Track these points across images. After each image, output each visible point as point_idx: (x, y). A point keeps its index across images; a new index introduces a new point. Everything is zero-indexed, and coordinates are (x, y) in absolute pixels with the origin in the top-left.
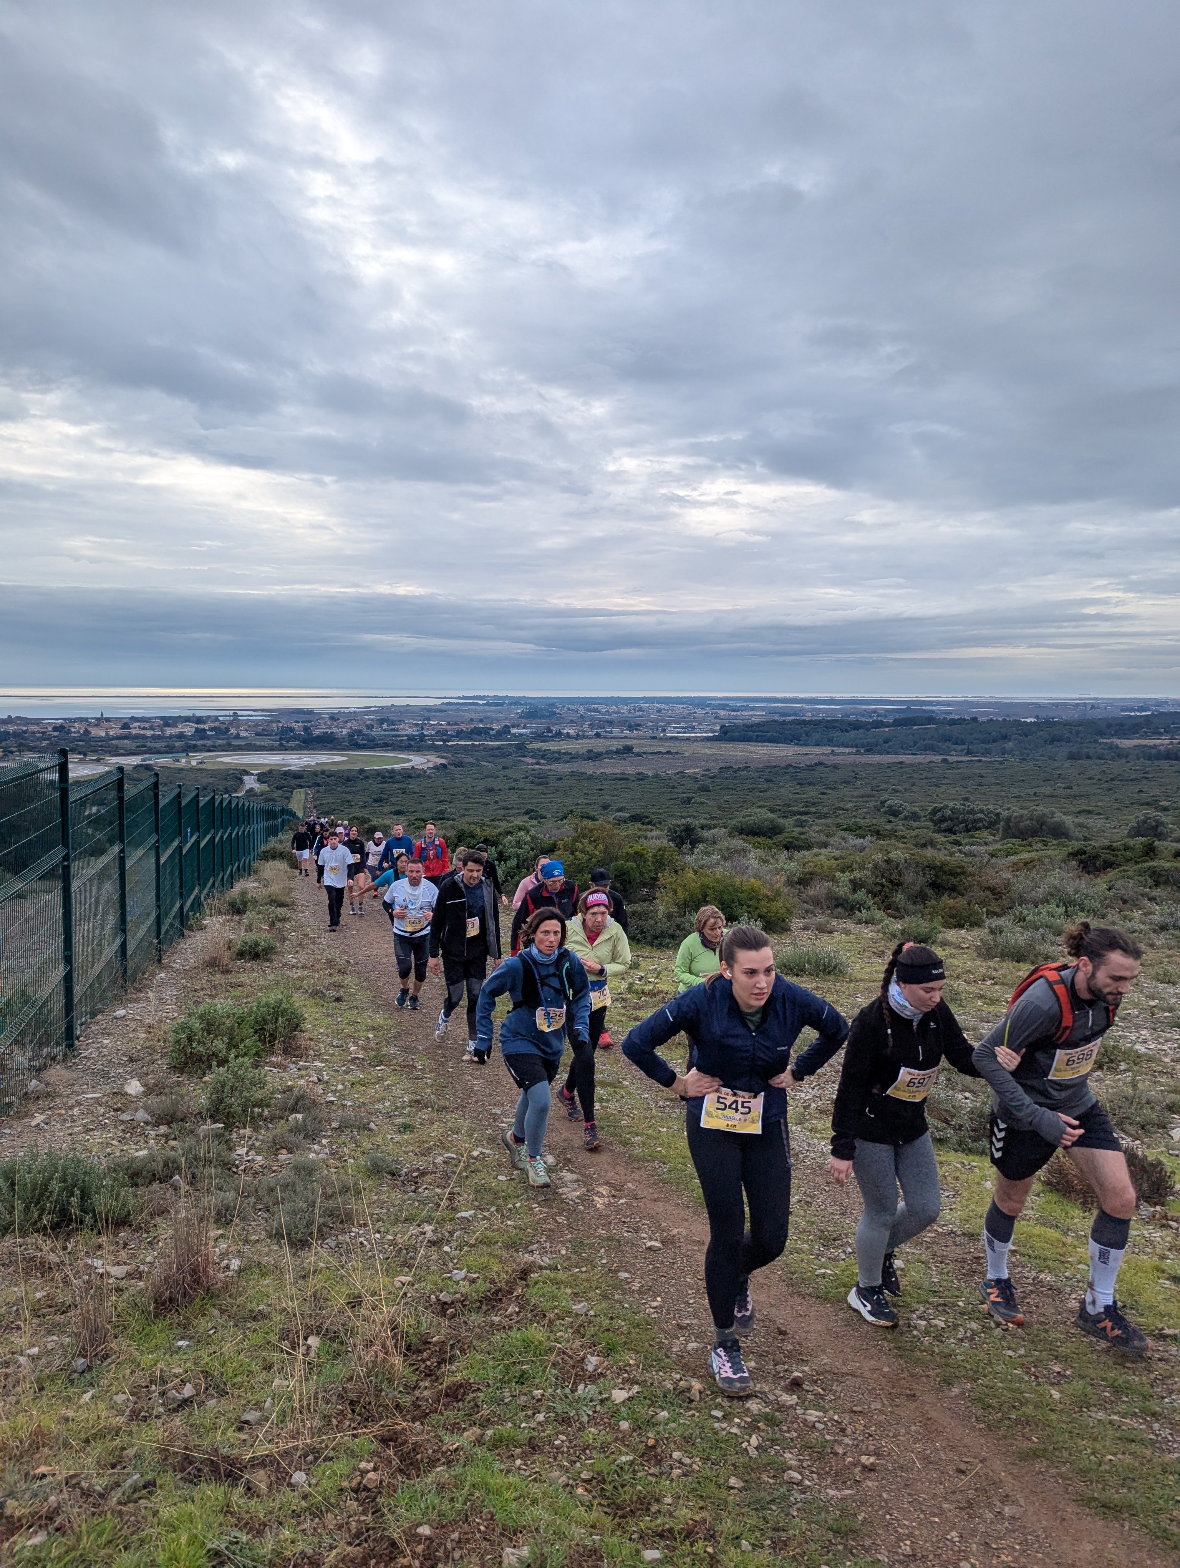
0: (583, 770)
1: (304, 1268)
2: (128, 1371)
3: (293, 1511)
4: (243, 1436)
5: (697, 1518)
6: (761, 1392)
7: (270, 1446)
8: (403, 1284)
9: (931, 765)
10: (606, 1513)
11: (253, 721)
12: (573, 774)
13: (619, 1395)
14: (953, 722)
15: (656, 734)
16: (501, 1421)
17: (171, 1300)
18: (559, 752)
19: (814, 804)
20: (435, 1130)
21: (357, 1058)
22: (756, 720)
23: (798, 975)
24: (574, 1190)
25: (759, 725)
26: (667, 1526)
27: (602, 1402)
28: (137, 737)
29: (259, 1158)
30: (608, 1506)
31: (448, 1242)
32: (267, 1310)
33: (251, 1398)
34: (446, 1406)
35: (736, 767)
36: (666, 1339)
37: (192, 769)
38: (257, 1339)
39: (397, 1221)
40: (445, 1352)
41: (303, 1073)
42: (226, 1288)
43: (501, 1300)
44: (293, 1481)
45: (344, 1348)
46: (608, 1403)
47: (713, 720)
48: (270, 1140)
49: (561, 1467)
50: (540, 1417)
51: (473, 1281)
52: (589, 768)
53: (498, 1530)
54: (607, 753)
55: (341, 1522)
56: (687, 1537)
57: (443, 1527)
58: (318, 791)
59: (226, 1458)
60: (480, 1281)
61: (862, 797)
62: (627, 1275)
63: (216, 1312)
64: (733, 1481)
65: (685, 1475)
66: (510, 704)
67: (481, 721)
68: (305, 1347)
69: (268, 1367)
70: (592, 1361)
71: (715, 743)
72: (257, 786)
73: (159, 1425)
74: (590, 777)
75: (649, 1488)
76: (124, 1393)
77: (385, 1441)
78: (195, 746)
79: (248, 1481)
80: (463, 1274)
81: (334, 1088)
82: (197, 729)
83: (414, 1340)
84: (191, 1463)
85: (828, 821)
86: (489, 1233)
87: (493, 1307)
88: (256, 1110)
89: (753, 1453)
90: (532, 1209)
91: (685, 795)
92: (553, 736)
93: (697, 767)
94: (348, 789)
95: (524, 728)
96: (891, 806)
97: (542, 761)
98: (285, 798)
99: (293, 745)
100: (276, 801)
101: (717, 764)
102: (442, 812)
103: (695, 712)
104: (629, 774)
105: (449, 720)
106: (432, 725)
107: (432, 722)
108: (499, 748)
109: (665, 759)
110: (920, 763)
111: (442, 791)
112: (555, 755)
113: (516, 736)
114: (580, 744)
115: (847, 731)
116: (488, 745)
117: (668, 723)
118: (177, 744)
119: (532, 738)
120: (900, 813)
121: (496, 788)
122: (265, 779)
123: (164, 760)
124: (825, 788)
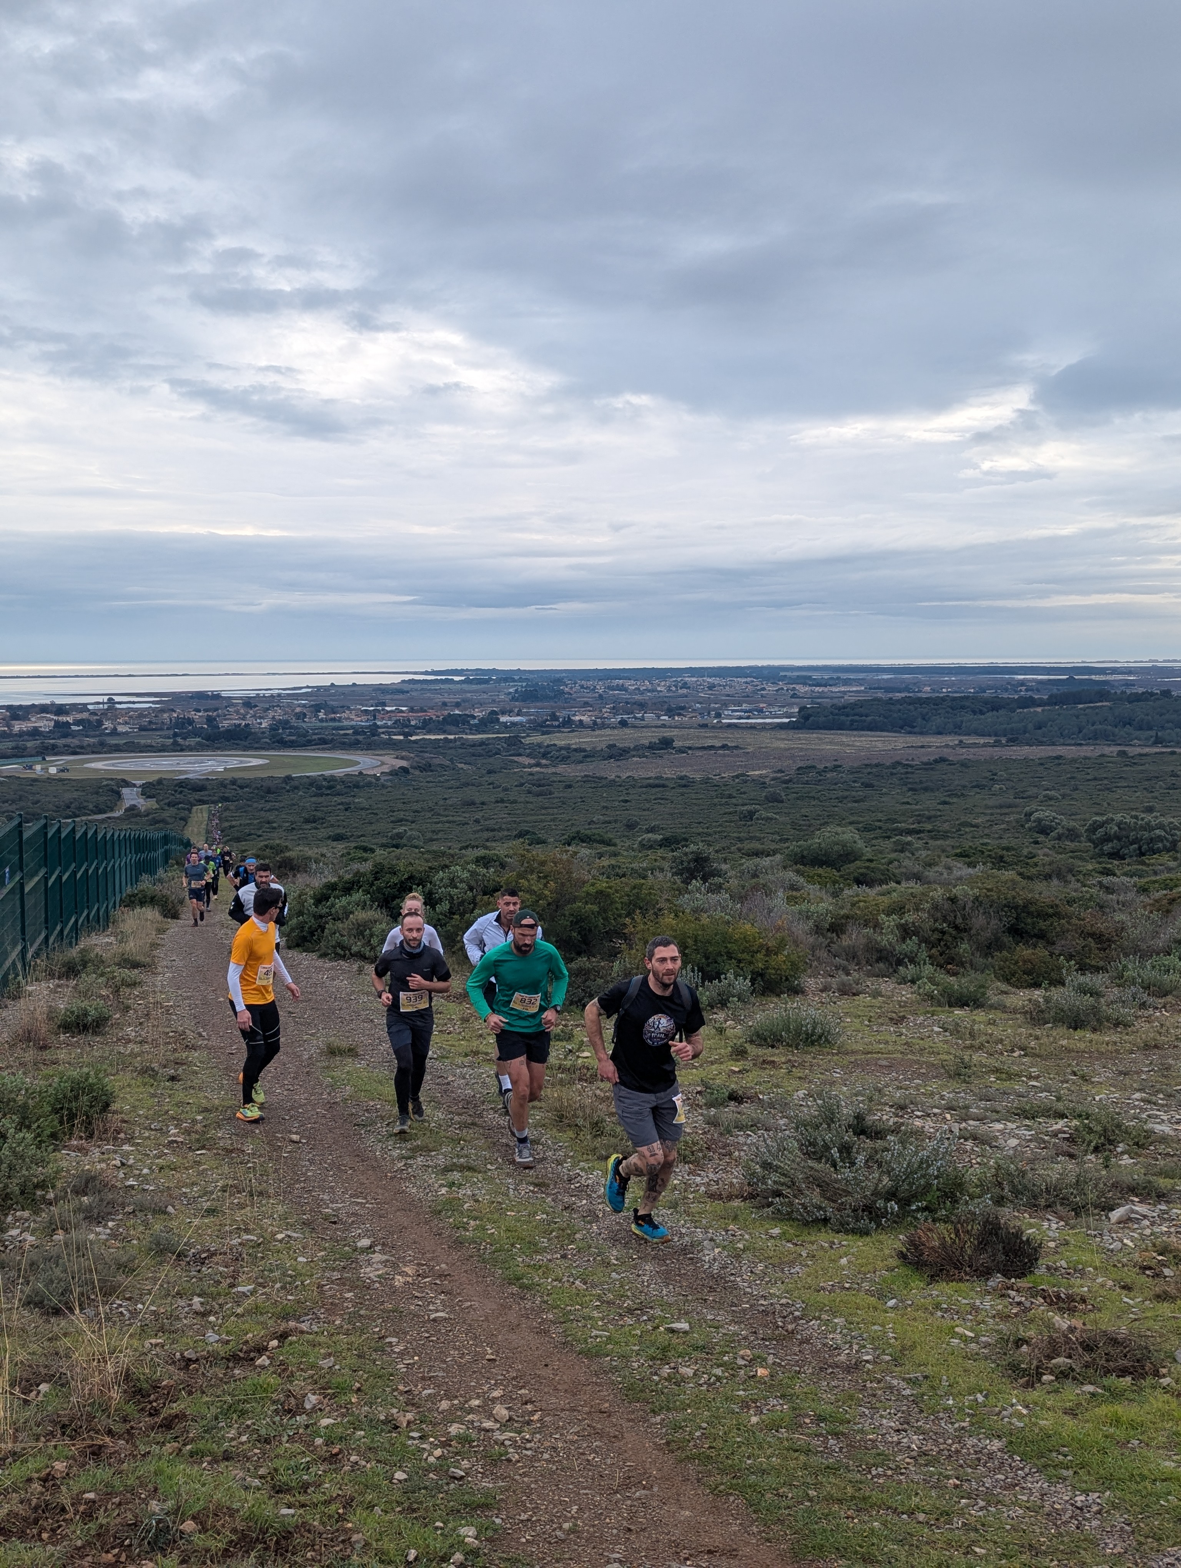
0: (603, 774)
9: (1102, 760)
11: (136, 710)
12: (586, 779)
14: (1136, 698)
15: (706, 720)
18: (567, 748)
19: (929, 818)
22: (852, 699)
25: (854, 705)
35: (821, 767)
37: (50, 780)
47: (789, 700)
52: (611, 771)
54: (636, 748)
58: (226, 809)
61: (1001, 807)
66: (499, 681)
71: (791, 732)
72: (143, 804)
74: (612, 784)
78: (54, 746)
82: (57, 724)
91: (745, 808)
92: (559, 726)
93: (766, 767)
94: (268, 806)
95: (518, 715)
96: (1039, 820)
97: (544, 762)
98: (181, 819)
99: (193, 744)
100: (168, 823)
101: (794, 762)
102: (400, 836)
103: (764, 689)
104: (667, 779)
105: (412, 704)
106: (388, 712)
107: (388, 709)
108: (482, 743)
109: (720, 755)
110: (1086, 758)
111: (401, 806)
112: (563, 752)
113: (506, 727)
114: (596, 736)
115: (982, 713)
116: (467, 739)
117: (725, 705)
118: (29, 744)
119: (530, 728)
120: (1052, 829)
121: (478, 801)
122: (153, 792)
123: (12, 767)
124: (948, 796)
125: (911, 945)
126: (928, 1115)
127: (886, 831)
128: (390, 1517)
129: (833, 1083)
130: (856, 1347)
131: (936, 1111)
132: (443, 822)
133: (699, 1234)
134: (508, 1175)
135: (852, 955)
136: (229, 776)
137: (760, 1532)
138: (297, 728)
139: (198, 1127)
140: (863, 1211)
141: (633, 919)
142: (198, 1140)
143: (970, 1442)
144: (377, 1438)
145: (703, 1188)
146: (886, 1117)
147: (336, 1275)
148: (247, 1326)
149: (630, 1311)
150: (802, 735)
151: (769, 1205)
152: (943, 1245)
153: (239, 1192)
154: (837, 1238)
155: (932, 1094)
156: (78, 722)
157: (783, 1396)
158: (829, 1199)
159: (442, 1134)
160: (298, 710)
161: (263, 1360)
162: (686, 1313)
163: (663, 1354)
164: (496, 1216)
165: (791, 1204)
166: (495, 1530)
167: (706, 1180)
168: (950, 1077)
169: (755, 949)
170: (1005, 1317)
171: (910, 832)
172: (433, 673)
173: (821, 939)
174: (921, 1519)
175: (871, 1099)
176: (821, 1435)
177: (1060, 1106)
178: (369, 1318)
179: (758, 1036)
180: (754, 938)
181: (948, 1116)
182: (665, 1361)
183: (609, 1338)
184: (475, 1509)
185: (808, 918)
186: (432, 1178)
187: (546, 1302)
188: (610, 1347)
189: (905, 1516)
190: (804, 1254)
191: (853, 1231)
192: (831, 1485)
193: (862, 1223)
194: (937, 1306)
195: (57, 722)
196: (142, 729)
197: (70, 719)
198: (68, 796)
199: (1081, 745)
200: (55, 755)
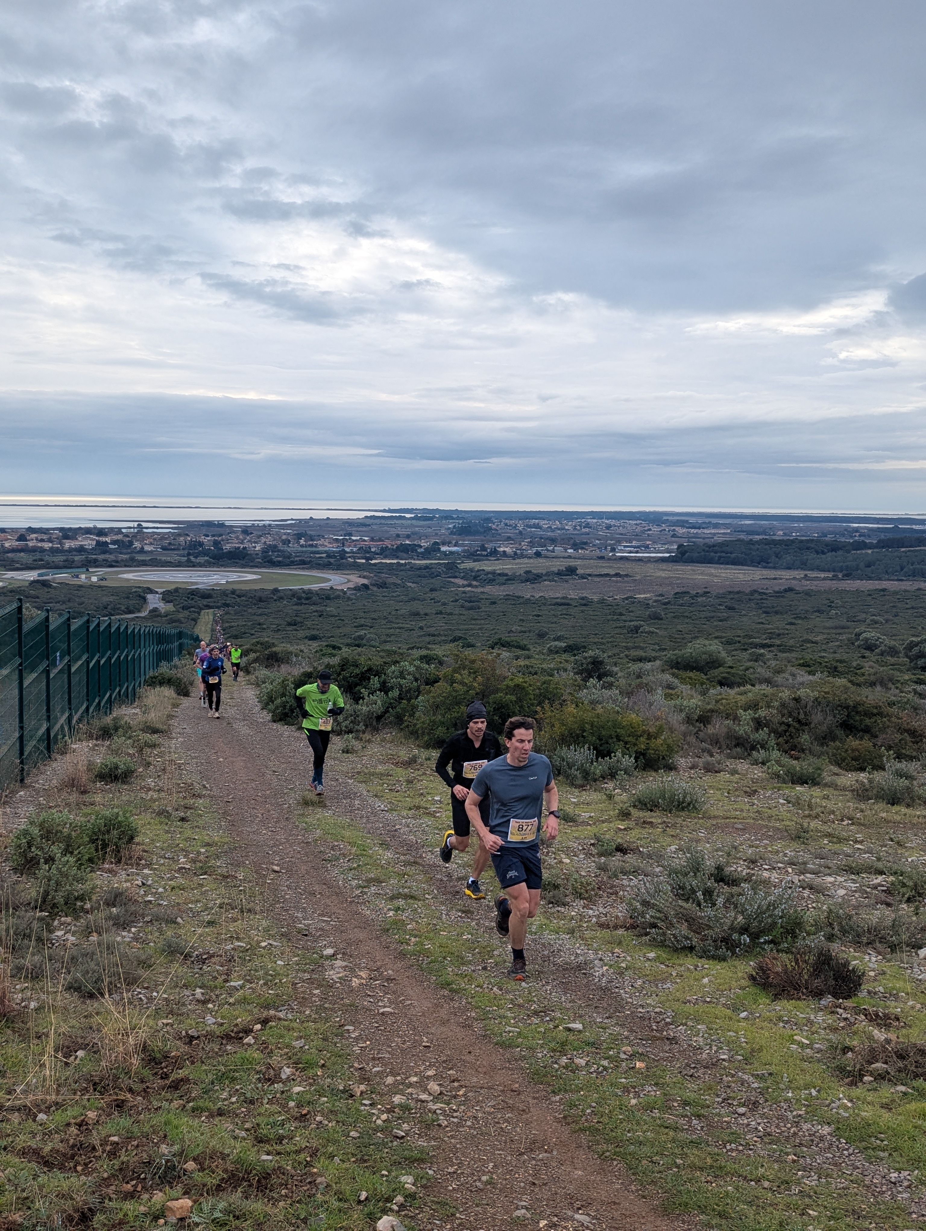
0: (520, 594)
11: (159, 534)
12: (507, 598)
15: (603, 553)
18: (493, 573)
19: (779, 635)
22: (720, 539)
28: (34, 550)
35: (694, 592)
37: (92, 586)
47: (670, 539)
52: (527, 591)
54: (547, 574)
58: (227, 613)
61: (836, 628)
66: (441, 518)
67: (408, 537)
71: (671, 564)
72: (163, 607)
74: (528, 602)
78: (96, 561)
85: (794, 655)
91: (632, 623)
92: (487, 556)
93: (649, 592)
94: (260, 611)
95: (455, 546)
96: (867, 640)
97: (474, 583)
98: (192, 619)
99: (202, 561)
100: (182, 623)
101: (673, 588)
102: (360, 638)
103: (650, 530)
104: (571, 599)
105: (373, 535)
106: (354, 541)
107: (354, 538)
108: (427, 567)
109: (613, 581)
110: (906, 591)
111: (363, 614)
112: (490, 576)
113: (446, 555)
114: (516, 564)
115: (823, 553)
116: (415, 564)
117: (619, 541)
118: (76, 558)
119: (464, 557)
120: (877, 647)
121: (422, 612)
122: (171, 598)
123: (63, 576)
124: (795, 618)
125: (763, 734)
126: (774, 868)
127: (744, 645)
128: (346, 1165)
129: (698, 841)
130: (714, 1048)
131: (780, 865)
132: (395, 628)
133: (591, 955)
134: (442, 903)
135: (715, 741)
136: (230, 587)
137: (637, 1190)
138: (283, 551)
139: (202, 857)
140: (721, 941)
141: (543, 707)
142: (202, 867)
143: (805, 1126)
144: (337, 1104)
145: (594, 919)
146: (740, 869)
147: (307, 976)
148: (237, 1012)
149: (536, 1013)
150: (680, 567)
151: (647, 934)
152: (786, 971)
153: (233, 909)
154: (701, 962)
155: (777, 852)
156: (114, 543)
157: (656, 1084)
158: (694, 932)
159: (391, 869)
160: (284, 537)
161: (249, 1040)
162: (581, 1016)
163: (562, 1048)
164: (432, 935)
165: (664, 934)
166: (428, 1180)
167: (597, 913)
168: (792, 839)
169: (639, 734)
170: (835, 1030)
171: (763, 646)
173: (691, 728)
174: (766, 1186)
175: (729, 854)
176: (686, 1116)
177: (880, 865)
178: (332, 1010)
179: (640, 802)
180: (639, 725)
181: (790, 870)
182: (563, 1053)
183: (519, 1033)
184: (413, 1162)
185: (681, 711)
186: (382, 904)
187: (470, 1003)
188: (520, 1040)
189: (753, 1183)
190: (674, 974)
191: (714, 958)
192: (694, 1156)
193: (720, 952)
194: (780, 1019)
195: (98, 542)
196: (164, 548)
197: (108, 539)
198: (105, 599)
199: (902, 580)
200: (97, 567)
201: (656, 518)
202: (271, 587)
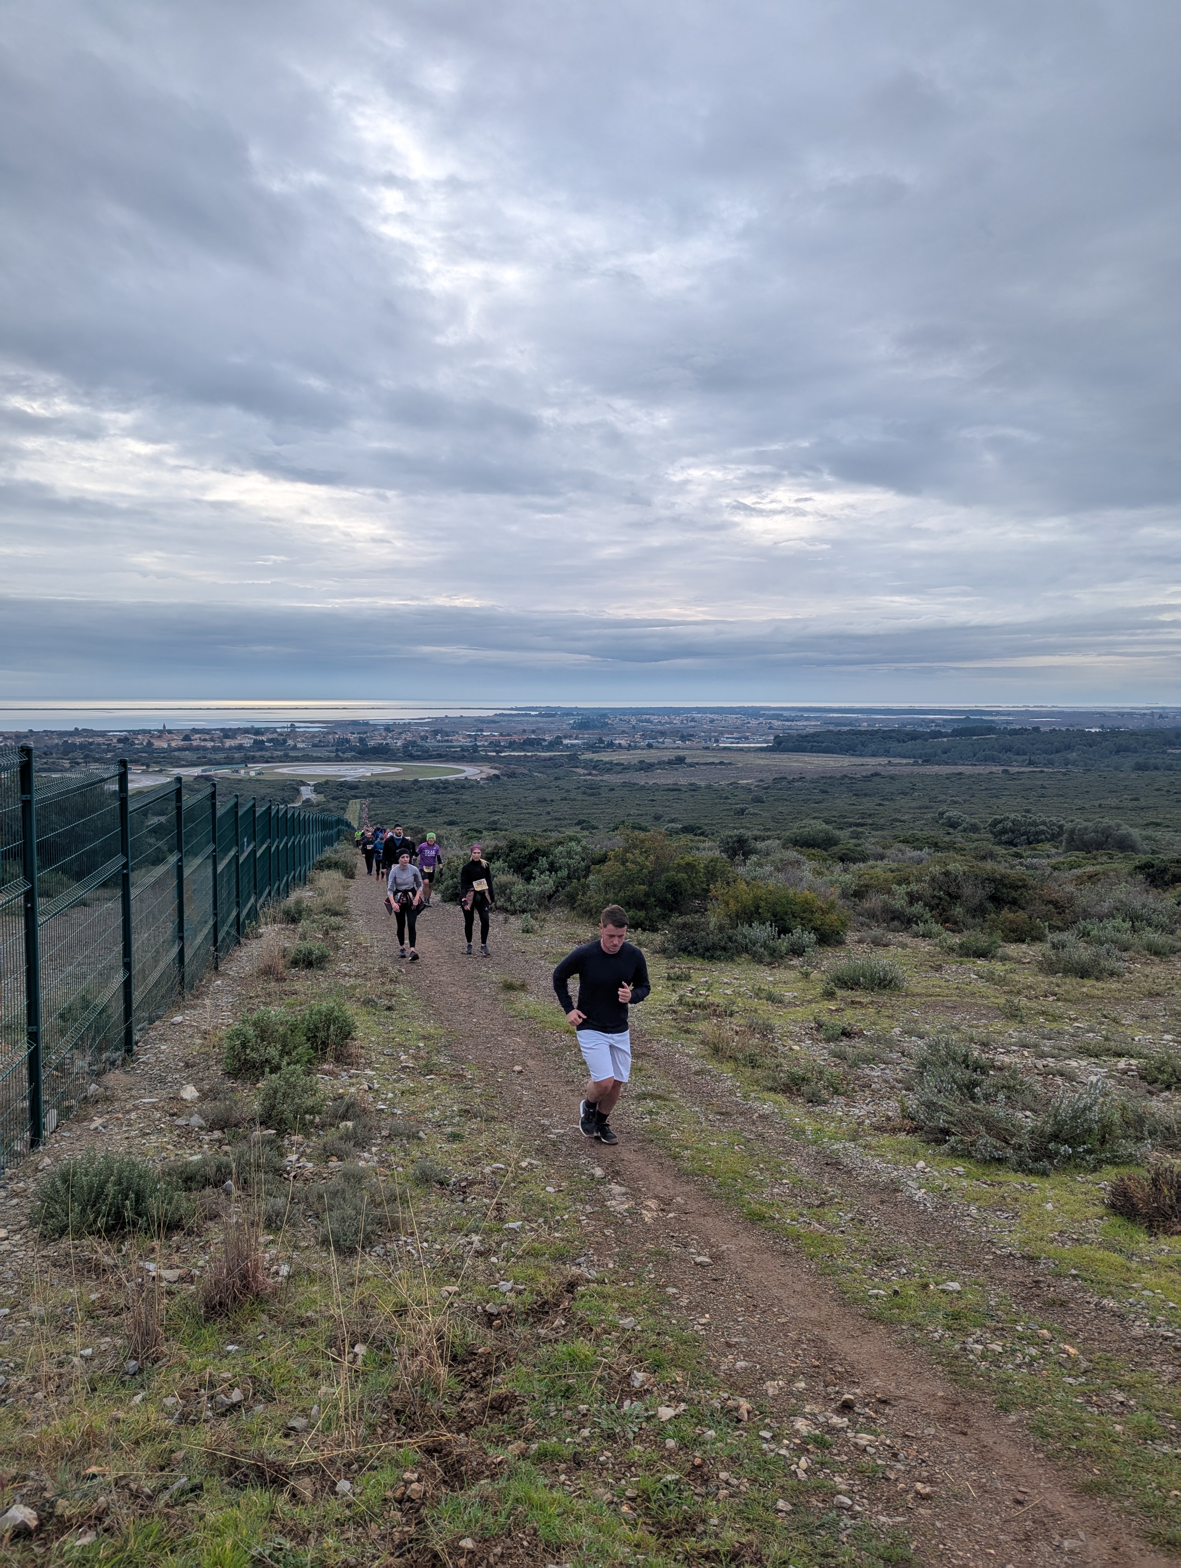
0: (635, 781)
1: (352, 1276)
2: (178, 1375)
3: (337, 1520)
4: (289, 1443)
5: (744, 1541)
6: (810, 1414)
7: (315, 1454)
8: (450, 1294)
9: (990, 776)
10: (650, 1532)
11: (310, 730)
12: (625, 785)
13: (666, 1413)
14: (1014, 732)
15: (708, 744)
16: (546, 1435)
17: (221, 1304)
18: (611, 763)
19: (870, 815)
20: (483, 1141)
21: (408, 1067)
22: (812, 731)
23: (852, 989)
24: (622, 1203)
25: (814, 735)
26: (713, 1548)
27: (648, 1419)
28: (198, 749)
29: (310, 1165)
30: (653, 1525)
31: (495, 1253)
32: (315, 1316)
33: (297, 1405)
34: (491, 1418)
35: (791, 778)
36: (715, 1356)
37: (250, 780)
38: (305, 1345)
39: (445, 1230)
40: (491, 1364)
41: (354, 1080)
42: (274, 1294)
43: (547, 1312)
44: (337, 1489)
45: (390, 1357)
46: (655, 1421)
47: (767, 731)
48: (321, 1147)
49: (606, 1484)
50: (586, 1432)
51: (520, 1293)
52: (641, 779)
53: (542, 1546)
54: (659, 763)
55: (384, 1532)
56: (733, 1560)
57: (486, 1541)
58: (373, 802)
59: (272, 1464)
60: (526, 1293)
61: (920, 808)
62: (675, 1290)
63: (265, 1317)
64: (781, 1504)
65: (731, 1496)
66: (562, 715)
67: (533, 732)
68: (351, 1355)
69: (315, 1374)
70: (640, 1377)
71: (769, 754)
72: (314, 797)
73: (207, 1429)
74: (642, 788)
75: (695, 1508)
76: (174, 1396)
77: (429, 1452)
78: (253, 757)
79: (294, 1488)
80: (509, 1285)
81: (384, 1096)
83: (460, 1351)
84: (237, 1468)
85: (885, 833)
86: (536, 1245)
87: (540, 1320)
88: (307, 1116)
89: (802, 1475)
90: (579, 1221)
91: (738, 806)
92: (605, 747)
93: (751, 778)
94: (402, 800)
95: (576, 739)
96: (949, 818)
97: (594, 772)
98: (342, 808)
99: (350, 757)
100: (332, 812)
101: (771, 774)
102: (495, 822)
103: (748, 722)
104: (682, 785)
106: (485, 736)
107: (485, 734)
108: (551, 758)
109: (718, 769)
110: (979, 774)
111: (495, 802)
113: (568, 747)
114: (631, 755)
115: (904, 741)
116: (540, 756)
117: (722, 734)
118: (236, 755)
119: (584, 749)
120: (959, 824)
121: (548, 799)
122: (322, 790)
123: (224, 771)
124: (882, 800)
127: (840, 824)
132: (525, 813)
136: (375, 779)
138: (421, 746)
150: (774, 756)
156: (270, 741)
160: (423, 734)
172: (516, 709)
195: (255, 740)
196: (314, 746)
197: (264, 738)
198: (263, 792)
199: (975, 765)
200: (254, 763)
201: (755, 713)
202: (411, 778)
